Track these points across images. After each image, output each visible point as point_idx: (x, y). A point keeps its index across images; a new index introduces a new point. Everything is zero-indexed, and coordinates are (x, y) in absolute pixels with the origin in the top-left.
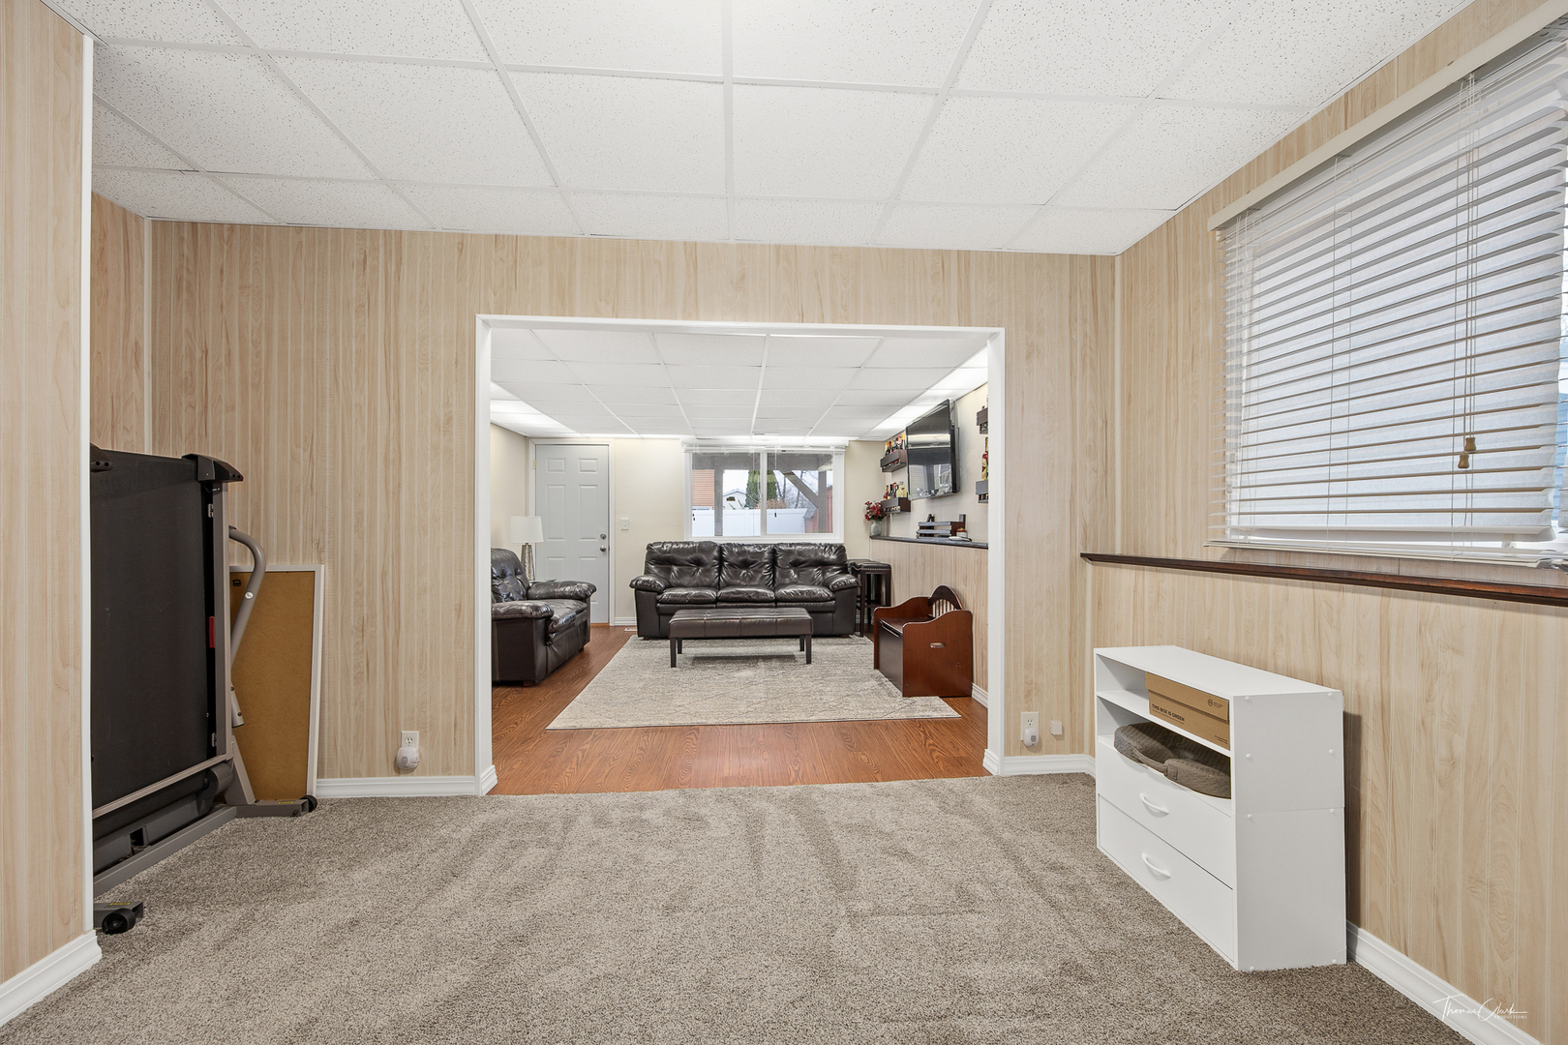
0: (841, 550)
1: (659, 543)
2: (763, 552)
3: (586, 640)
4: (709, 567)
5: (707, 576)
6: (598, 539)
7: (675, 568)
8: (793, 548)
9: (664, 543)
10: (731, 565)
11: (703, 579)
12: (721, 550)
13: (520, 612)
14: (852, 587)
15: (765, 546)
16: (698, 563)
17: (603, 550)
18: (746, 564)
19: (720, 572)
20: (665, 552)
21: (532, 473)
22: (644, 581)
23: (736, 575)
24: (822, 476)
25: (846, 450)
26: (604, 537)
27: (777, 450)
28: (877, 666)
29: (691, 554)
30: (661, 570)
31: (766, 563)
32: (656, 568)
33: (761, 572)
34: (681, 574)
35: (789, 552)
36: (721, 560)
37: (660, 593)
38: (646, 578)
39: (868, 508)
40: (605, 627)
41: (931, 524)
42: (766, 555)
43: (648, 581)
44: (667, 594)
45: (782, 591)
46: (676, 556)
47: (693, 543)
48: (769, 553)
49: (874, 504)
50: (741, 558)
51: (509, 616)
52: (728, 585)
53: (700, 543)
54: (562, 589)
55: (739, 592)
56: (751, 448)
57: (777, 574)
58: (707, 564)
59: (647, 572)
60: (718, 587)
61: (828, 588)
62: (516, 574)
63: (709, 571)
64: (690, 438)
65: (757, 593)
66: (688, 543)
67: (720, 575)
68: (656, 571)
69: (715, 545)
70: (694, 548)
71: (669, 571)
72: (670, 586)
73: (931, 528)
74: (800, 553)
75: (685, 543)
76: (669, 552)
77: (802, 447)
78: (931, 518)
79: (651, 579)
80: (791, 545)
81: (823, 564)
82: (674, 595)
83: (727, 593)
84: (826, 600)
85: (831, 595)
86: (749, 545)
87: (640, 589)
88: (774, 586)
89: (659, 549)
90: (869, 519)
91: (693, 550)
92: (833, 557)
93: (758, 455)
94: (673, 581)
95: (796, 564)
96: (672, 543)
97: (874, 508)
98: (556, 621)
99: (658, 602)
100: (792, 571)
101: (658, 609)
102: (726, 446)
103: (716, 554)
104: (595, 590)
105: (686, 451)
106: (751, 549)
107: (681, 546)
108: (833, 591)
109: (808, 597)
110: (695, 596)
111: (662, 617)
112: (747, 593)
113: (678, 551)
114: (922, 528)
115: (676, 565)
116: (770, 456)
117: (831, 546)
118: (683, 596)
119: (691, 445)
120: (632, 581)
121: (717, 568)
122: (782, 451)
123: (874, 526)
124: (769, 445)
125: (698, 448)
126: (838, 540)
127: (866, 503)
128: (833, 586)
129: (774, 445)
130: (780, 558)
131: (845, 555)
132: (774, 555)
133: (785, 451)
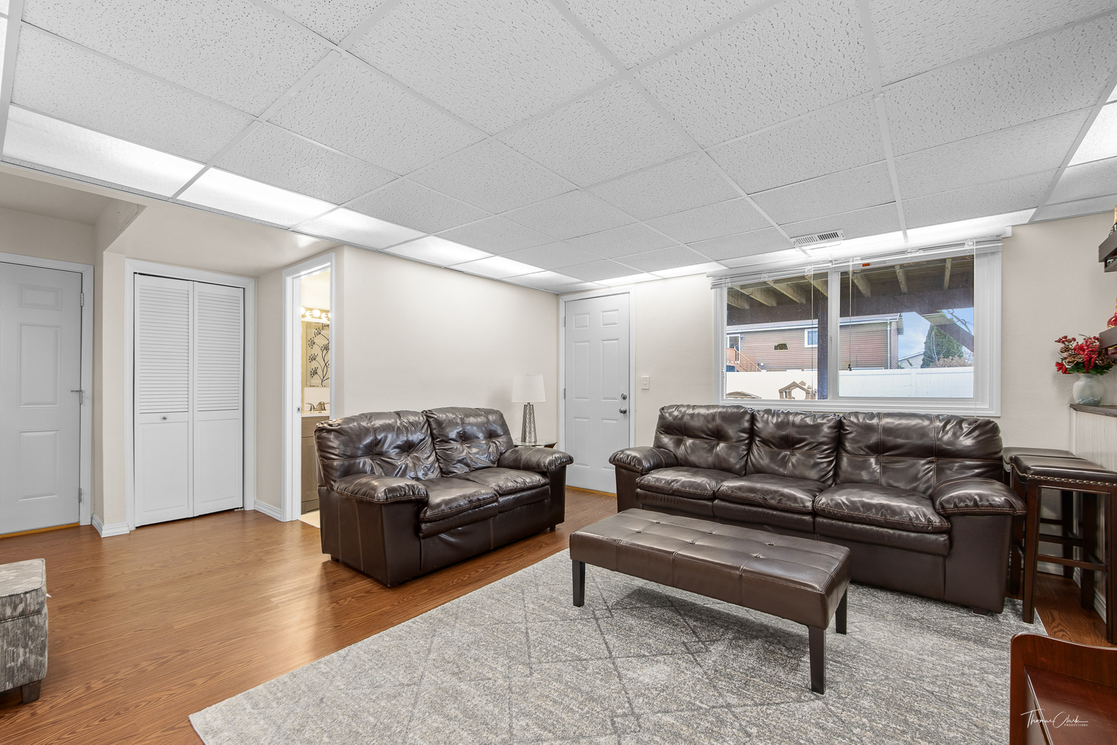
0: (987, 430)
1: (674, 406)
2: (819, 426)
4: (734, 442)
5: (729, 455)
6: (619, 400)
7: (689, 441)
8: (875, 421)
9: (679, 406)
10: (765, 442)
11: (723, 458)
12: (752, 418)
14: (993, 513)
15: (824, 416)
16: (719, 435)
18: (789, 442)
19: (748, 450)
20: (676, 418)
21: (562, 331)
23: (772, 459)
25: (1001, 246)
26: (624, 398)
27: (854, 265)
29: (709, 423)
30: (672, 443)
31: (824, 443)
32: (666, 439)
33: (813, 456)
34: (694, 448)
35: (869, 429)
36: (752, 433)
37: (642, 475)
38: (630, 453)
39: (1066, 349)
42: (826, 430)
44: (652, 476)
45: (827, 498)
46: (690, 425)
47: (715, 407)
48: (830, 428)
49: (1081, 341)
52: (759, 471)
53: (724, 408)
55: (752, 489)
56: (809, 267)
57: (843, 462)
58: (731, 438)
59: (656, 442)
60: (741, 473)
61: (936, 505)
63: (731, 447)
64: (720, 266)
65: (782, 495)
66: (709, 407)
67: (746, 454)
69: (746, 411)
70: (714, 414)
71: (681, 443)
74: (888, 431)
75: (705, 407)
76: (682, 416)
77: (903, 252)
80: (874, 416)
81: (940, 454)
84: (922, 530)
85: (936, 520)
86: (797, 414)
87: (624, 468)
88: (835, 482)
89: (671, 415)
90: (1066, 371)
91: (712, 417)
92: (967, 442)
93: (825, 276)
94: (683, 458)
95: (878, 449)
96: (688, 407)
97: (1080, 348)
99: (637, 486)
100: (873, 460)
101: (637, 495)
102: (770, 271)
103: (745, 424)
105: (715, 287)
106: (798, 419)
107: (698, 411)
108: (945, 515)
109: (879, 517)
112: (767, 492)
113: (692, 417)
115: (692, 436)
116: (844, 277)
117: (960, 421)
119: (722, 278)
120: (613, 455)
121: (745, 445)
122: (864, 265)
123: (1080, 384)
124: (840, 259)
125: (729, 280)
126: (984, 410)
127: (1059, 341)
128: (941, 504)
129: (849, 258)
130: (850, 436)
131: (999, 440)
132: (839, 431)
133: (868, 264)
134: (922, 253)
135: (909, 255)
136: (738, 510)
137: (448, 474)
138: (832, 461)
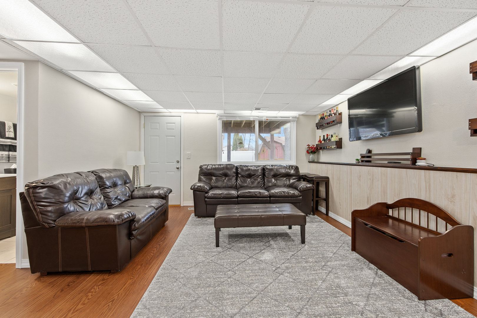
0: (296, 168)
1: (206, 165)
2: (258, 169)
3: (166, 219)
4: (231, 177)
5: (230, 182)
6: (175, 163)
7: (214, 178)
9: (208, 165)
10: (242, 176)
11: (228, 183)
12: (237, 168)
13: (105, 220)
14: (310, 189)
15: (259, 166)
16: (226, 175)
17: (178, 168)
18: (250, 176)
19: (237, 179)
20: (209, 170)
21: (143, 130)
22: (198, 186)
23: (245, 182)
24: (272, 136)
25: (297, 120)
26: (178, 162)
27: (264, 119)
28: (354, 249)
29: (222, 170)
30: (207, 179)
31: (260, 175)
32: (204, 178)
33: (257, 180)
34: (217, 180)
35: (271, 170)
36: (237, 173)
37: (207, 193)
38: (199, 185)
39: (309, 148)
40: (179, 206)
41: (369, 155)
42: (260, 171)
43: (200, 186)
44: (211, 193)
45: (273, 191)
46: (215, 172)
47: (223, 165)
48: (261, 170)
49: (311, 146)
50: (247, 173)
51: (96, 224)
52: (242, 187)
53: (226, 165)
54: (152, 192)
55: (250, 192)
56: (251, 117)
57: (266, 180)
58: (230, 176)
59: (200, 180)
60: (236, 188)
61: (297, 190)
62: (125, 183)
63: (231, 179)
64: (221, 112)
65: (260, 193)
66: (220, 165)
67: (236, 181)
68: (204, 179)
69: (234, 166)
70: (223, 167)
71: (211, 179)
72: (212, 188)
73: (370, 157)
75: (219, 165)
76: (211, 169)
77: (276, 117)
78: (370, 151)
79: (202, 185)
80: (272, 166)
81: (288, 176)
82: (215, 194)
83: (244, 193)
84: (297, 196)
85: (300, 194)
86: (251, 166)
87: (196, 191)
88: (267, 189)
89: (206, 168)
90: (309, 153)
91: (223, 168)
92: (293, 172)
93: (254, 121)
94: (213, 184)
95: (275, 176)
96: (212, 165)
97: (312, 148)
98: (139, 220)
99: (206, 197)
100: (273, 180)
101: (206, 201)
102: (239, 117)
103: (234, 170)
104: (171, 191)
105: (219, 119)
106: (252, 168)
107: (217, 166)
108: (301, 192)
109: (288, 195)
110: (226, 194)
111: (208, 206)
112: (254, 192)
113: (215, 169)
114: (363, 157)
115: (214, 176)
116: (260, 123)
117: (292, 166)
118: (219, 194)
119: (221, 116)
120: (192, 186)
121: (235, 178)
122: (267, 119)
123: (311, 156)
124: (260, 116)
125: (225, 118)
126: (293, 163)
127: (307, 145)
128: (300, 188)
129: (263, 116)
130: (267, 173)
131: (299, 171)
132: (263, 171)
133: (268, 119)
134: (280, 118)
135: (278, 118)
136: (247, 200)
137: (112, 206)
138: (262, 181)
